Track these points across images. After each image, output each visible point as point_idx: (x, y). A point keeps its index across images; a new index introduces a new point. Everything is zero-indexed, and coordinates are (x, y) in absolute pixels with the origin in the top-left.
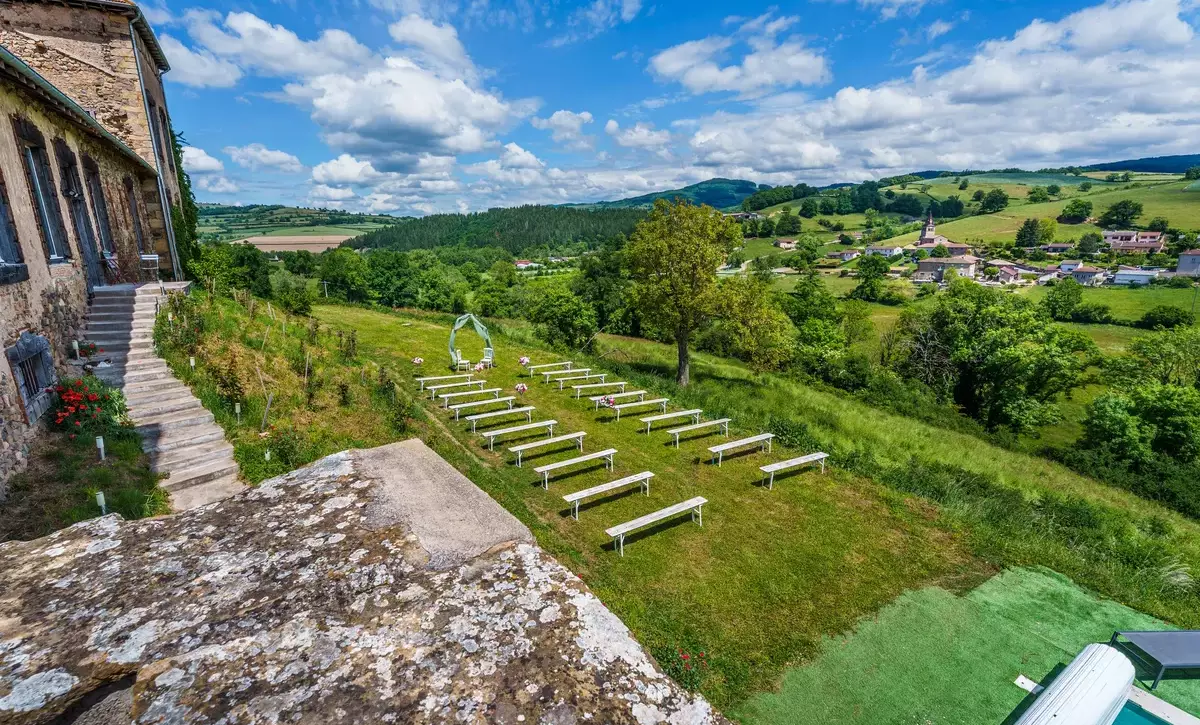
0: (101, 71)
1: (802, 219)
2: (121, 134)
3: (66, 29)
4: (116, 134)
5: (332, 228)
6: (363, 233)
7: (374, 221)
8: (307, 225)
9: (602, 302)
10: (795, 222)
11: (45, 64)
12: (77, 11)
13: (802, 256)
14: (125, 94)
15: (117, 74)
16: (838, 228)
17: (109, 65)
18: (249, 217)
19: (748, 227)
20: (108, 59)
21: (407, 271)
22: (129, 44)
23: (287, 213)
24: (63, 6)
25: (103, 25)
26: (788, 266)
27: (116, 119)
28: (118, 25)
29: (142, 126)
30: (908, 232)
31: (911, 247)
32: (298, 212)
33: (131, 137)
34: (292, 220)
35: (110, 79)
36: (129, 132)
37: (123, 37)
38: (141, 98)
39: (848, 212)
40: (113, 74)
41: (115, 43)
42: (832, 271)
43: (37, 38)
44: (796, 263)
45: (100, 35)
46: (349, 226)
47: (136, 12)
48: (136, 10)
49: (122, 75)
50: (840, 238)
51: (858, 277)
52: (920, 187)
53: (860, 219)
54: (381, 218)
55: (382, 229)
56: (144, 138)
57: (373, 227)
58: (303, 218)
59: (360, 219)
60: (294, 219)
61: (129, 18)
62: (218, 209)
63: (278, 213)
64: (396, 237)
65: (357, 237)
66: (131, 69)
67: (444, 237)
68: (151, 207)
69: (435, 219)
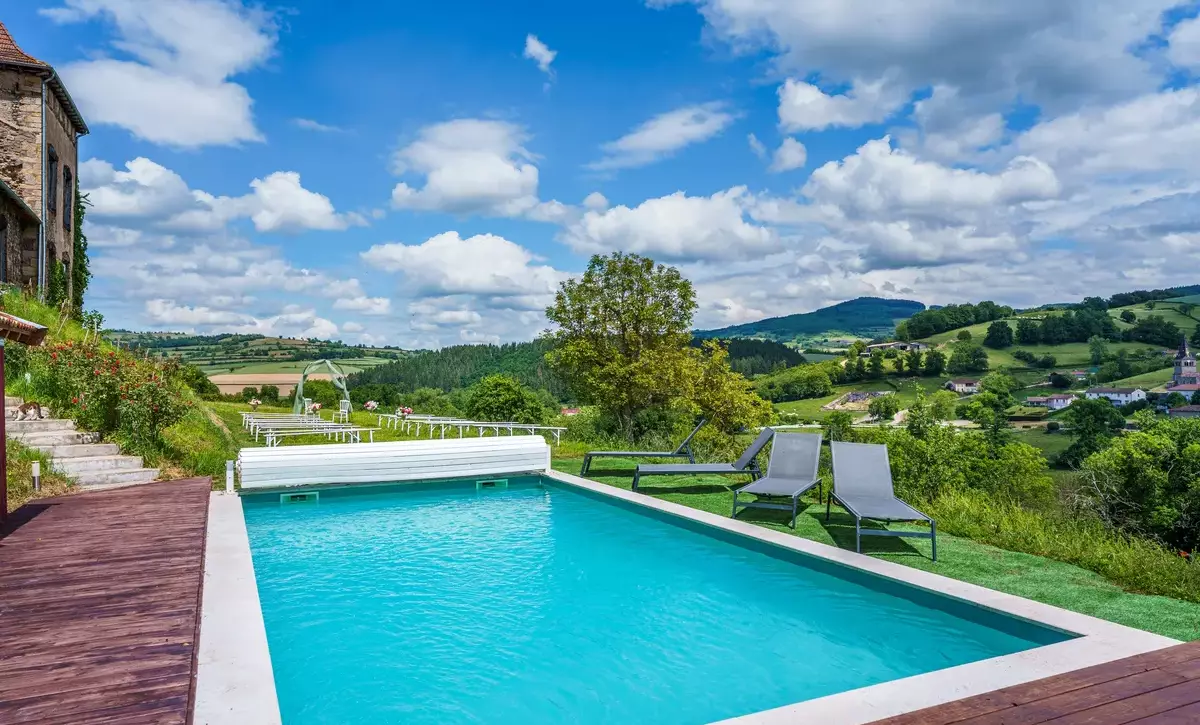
0: (6, 124)
1: (987, 351)
2: (13, 183)
4: (8, 183)
6: (357, 370)
7: (377, 355)
8: (287, 361)
10: (978, 355)
13: (983, 402)
14: (25, 145)
15: (21, 128)
16: (1048, 364)
17: (15, 120)
18: (216, 350)
19: (905, 362)
20: (15, 114)
22: (38, 101)
23: (265, 344)
25: (17, 84)
26: (965, 418)
27: (11, 168)
28: (31, 85)
29: (35, 175)
30: (1156, 369)
31: (1160, 390)
32: (278, 343)
33: (22, 185)
34: (269, 353)
35: (14, 132)
36: (21, 181)
37: (34, 95)
38: (40, 150)
39: (1062, 342)
40: (17, 127)
41: (26, 100)
42: (1034, 425)
44: (975, 412)
45: (13, 93)
46: (344, 361)
48: (50, 71)
49: (25, 129)
50: (1050, 379)
51: (1070, 433)
52: (1177, 306)
53: (1083, 351)
54: (387, 352)
55: (385, 365)
56: (35, 187)
57: (373, 362)
58: (285, 352)
59: (359, 352)
60: (273, 353)
61: (44, 78)
62: (181, 339)
63: (255, 345)
64: (401, 374)
65: (350, 375)
66: (36, 123)
67: (468, 376)
68: (28, 254)
69: (457, 351)
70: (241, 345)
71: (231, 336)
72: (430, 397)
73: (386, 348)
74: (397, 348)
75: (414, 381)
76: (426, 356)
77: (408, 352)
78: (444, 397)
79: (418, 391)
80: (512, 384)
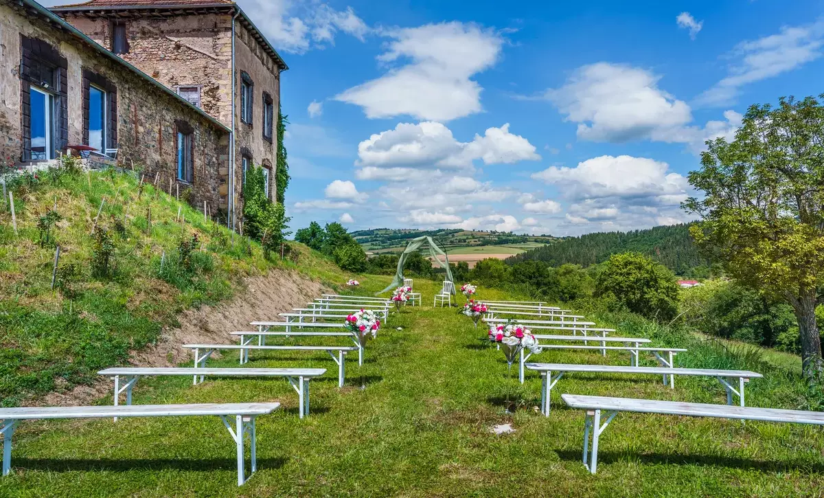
0: (209, 56)
2: (213, 102)
3: (194, 30)
5: (497, 248)
6: (521, 252)
7: (536, 241)
8: (478, 245)
9: (766, 317)
11: (178, 57)
12: (202, 16)
14: (221, 71)
15: (218, 57)
17: (215, 52)
20: (215, 47)
21: (546, 281)
22: (229, 34)
23: (465, 235)
24: (195, 15)
25: (216, 23)
27: (212, 90)
28: (225, 21)
29: (227, 94)
32: (473, 235)
33: (219, 104)
34: (467, 241)
35: (213, 62)
36: (218, 100)
37: (227, 29)
38: (230, 73)
40: (216, 57)
41: (221, 35)
43: (176, 39)
45: (213, 31)
46: (514, 245)
47: (236, 10)
48: (235, 7)
49: (221, 58)
54: (543, 239)
55: (541, 248)
56: (226, 104)
57: (533, 246)
58: (476, 240)
59: (524, 239)
60: (469, 240)
61: (233, 14)
62: (415, 233)
63: (459, 236)
64: (553, 254)
65: (518, 255)
66: (227, 52)
67: (601, 255)
68: (222, 157)
69: (592, 237)
70: (450, 236)
71: (444, 230)
72: (572, 270)
73: (542, 236)
74: (550, 236)
75: (561, 259)
76: (570, 241)
77: (558, 238)
78: (583, 270)
79: (564, 266)
80: (644, 262)
